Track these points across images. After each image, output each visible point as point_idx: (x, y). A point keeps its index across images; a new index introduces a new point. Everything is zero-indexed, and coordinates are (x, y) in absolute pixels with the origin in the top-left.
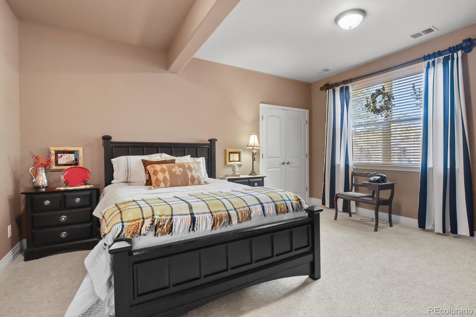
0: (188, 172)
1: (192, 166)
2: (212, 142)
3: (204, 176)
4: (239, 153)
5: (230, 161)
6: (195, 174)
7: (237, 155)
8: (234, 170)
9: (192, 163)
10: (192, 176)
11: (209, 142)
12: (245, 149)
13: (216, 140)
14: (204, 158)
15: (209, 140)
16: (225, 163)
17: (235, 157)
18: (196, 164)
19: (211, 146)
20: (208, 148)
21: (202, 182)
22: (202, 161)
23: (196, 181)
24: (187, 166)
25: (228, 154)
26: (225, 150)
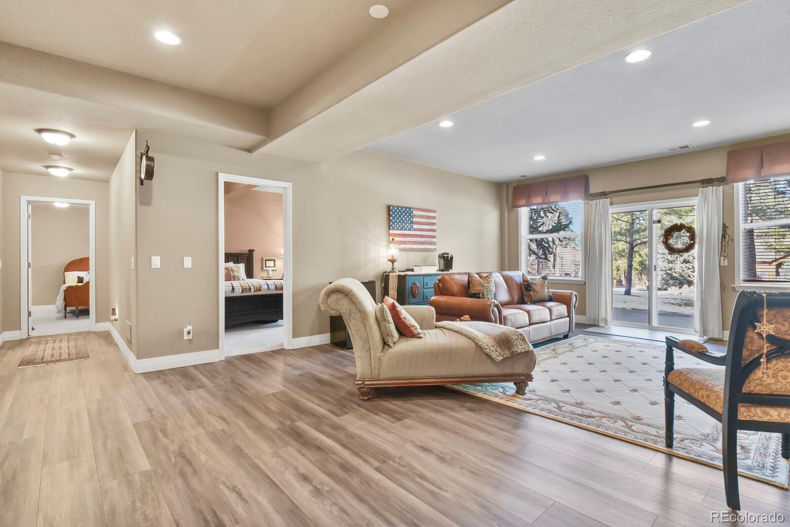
0: (231, 272)
1: (234, 269)
2: (251, 252)
3: (243, 277)
4: (274, 260)
5: (266, 267)
6: (236, 274)
7: (273, 262)
8: (268, 273)
9: (235, 267)
10: (234, 275)
11: (248, 252)
12: (278, 258)
13: (254, 251)
14: (244, 264)
15: (249, 251)
16: (262, 268)
17: (271, 263)
18: (237, 268)
19: (250, 255)
20: (247, 257)
21: (241, 279)
22: (242, 266)
23: (237, 278)
24: (230, 269)
25: (264, 262)
26: (262, 259)
